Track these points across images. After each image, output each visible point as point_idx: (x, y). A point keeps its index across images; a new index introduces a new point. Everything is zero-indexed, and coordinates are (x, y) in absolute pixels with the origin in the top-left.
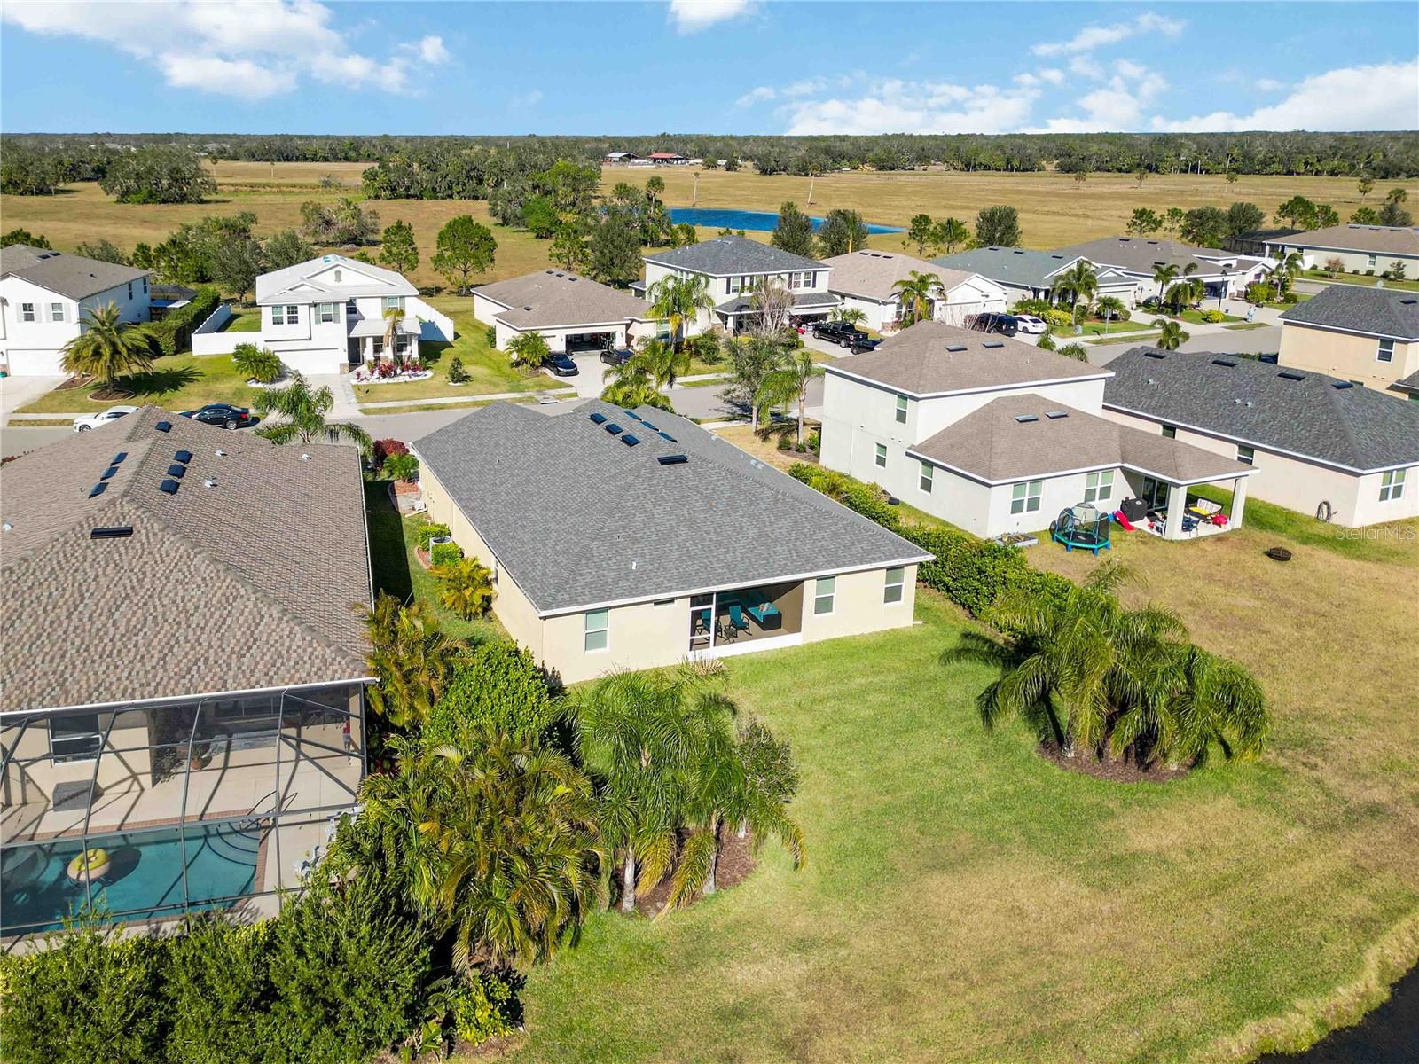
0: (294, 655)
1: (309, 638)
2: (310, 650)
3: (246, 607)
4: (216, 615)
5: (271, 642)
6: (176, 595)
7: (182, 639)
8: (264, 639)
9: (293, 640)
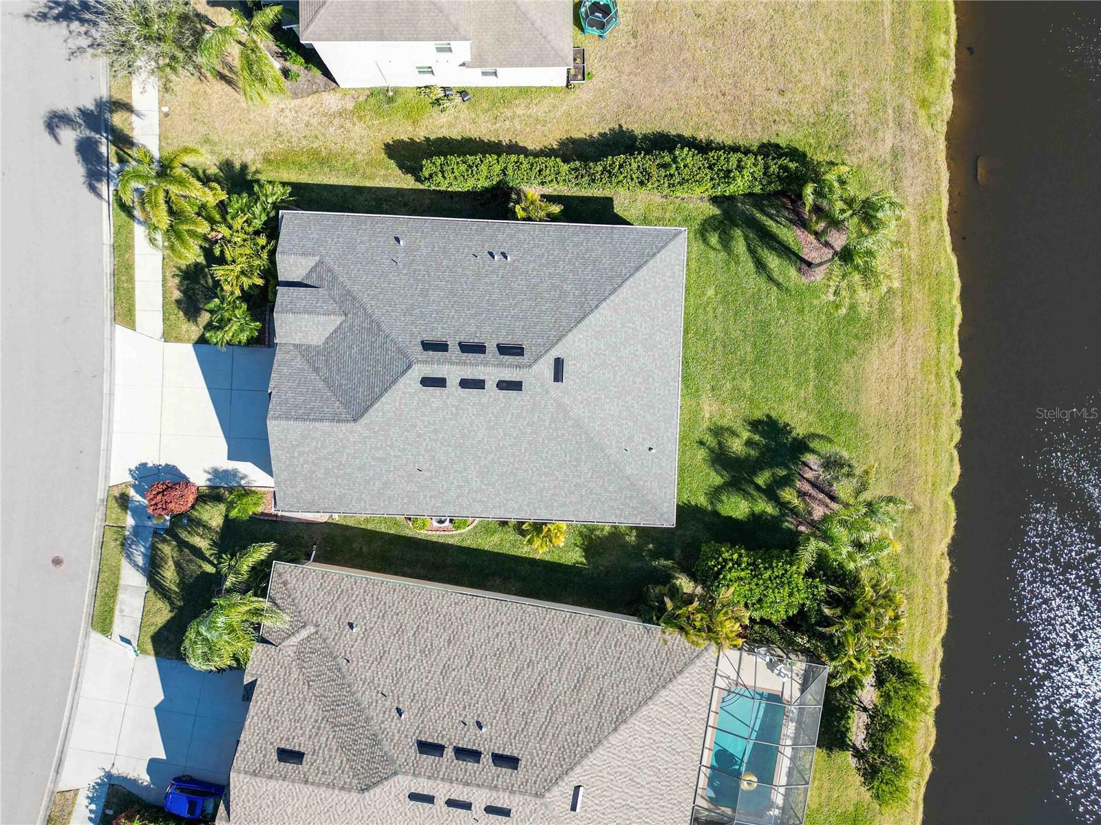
0: (696, 683)
1: (687, 675)
2: (694, 674)
3: (657, 710)
4: (658, 727)
5: (684, 695)
6: (637, 751)
7: (668, 745)
8: (680, 699)
9: (686, 684)
